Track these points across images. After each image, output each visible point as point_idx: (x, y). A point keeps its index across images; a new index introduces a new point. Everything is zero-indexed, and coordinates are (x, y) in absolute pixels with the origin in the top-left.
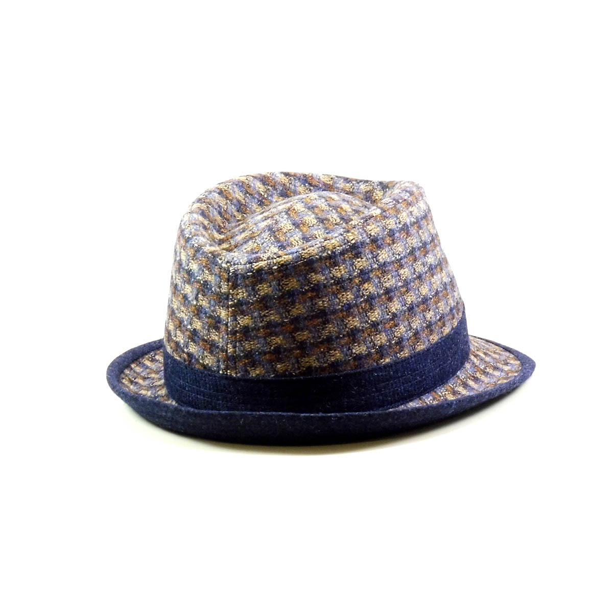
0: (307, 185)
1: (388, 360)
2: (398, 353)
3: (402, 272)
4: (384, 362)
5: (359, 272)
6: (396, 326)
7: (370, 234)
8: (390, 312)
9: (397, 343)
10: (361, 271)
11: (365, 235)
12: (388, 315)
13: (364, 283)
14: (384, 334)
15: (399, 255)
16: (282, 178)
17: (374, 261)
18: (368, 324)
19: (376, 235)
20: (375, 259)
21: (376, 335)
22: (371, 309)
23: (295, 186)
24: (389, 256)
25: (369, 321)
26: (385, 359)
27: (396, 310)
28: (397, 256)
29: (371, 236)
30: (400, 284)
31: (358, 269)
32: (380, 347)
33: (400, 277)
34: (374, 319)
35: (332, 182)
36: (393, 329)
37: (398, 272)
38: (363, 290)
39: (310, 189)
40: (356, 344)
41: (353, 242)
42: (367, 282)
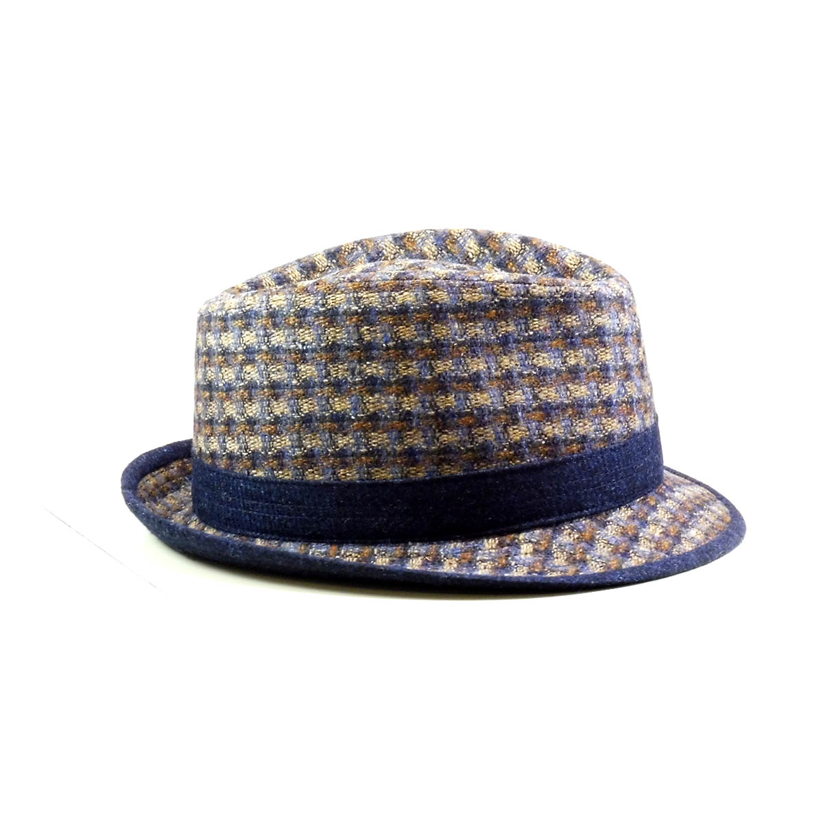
0: (542, 261)
1: (260, 474)
2: (275, 470)
3: (302, 367)
4: (256, 474)
5: (245, 348)
6: (278, 434)
7: (271, 306)
8: (272, 412)
9: (275, 457)
10: (248, 347)
11: (264, 305)
12: (269, 416)
13: (248, 364)
14: (260, 438)
15: (303, 344)
16: (513, 244)
17: (264, 340)
18: (244, 417)
19: (277, 309)
20: (266, 338)
21: (251, 435)
22: (250, 400)
23: (525, 259)
24: (287, 342)
25: (246, 415)
26: (258, 471)
27: (282, 413)
28: (300, 346)
29: (271, 308)
30: (294, 382)
31: (245, 344)
32: (253, 452)
33: (298, 373)
34: (250, 415)
35: (576, 267)
36: (272, 436)
37: (296, 367)
38: (246, 372)
39: (542, 268)
40: (230, 438)
41: (248, 308)
42: (251, 364)
